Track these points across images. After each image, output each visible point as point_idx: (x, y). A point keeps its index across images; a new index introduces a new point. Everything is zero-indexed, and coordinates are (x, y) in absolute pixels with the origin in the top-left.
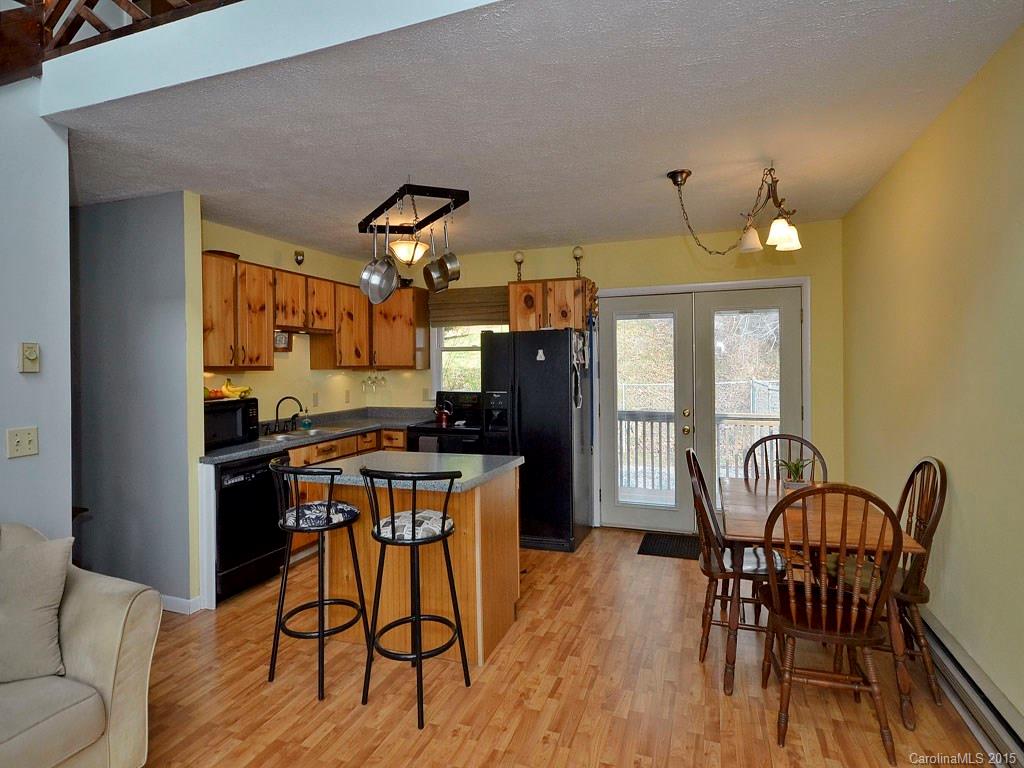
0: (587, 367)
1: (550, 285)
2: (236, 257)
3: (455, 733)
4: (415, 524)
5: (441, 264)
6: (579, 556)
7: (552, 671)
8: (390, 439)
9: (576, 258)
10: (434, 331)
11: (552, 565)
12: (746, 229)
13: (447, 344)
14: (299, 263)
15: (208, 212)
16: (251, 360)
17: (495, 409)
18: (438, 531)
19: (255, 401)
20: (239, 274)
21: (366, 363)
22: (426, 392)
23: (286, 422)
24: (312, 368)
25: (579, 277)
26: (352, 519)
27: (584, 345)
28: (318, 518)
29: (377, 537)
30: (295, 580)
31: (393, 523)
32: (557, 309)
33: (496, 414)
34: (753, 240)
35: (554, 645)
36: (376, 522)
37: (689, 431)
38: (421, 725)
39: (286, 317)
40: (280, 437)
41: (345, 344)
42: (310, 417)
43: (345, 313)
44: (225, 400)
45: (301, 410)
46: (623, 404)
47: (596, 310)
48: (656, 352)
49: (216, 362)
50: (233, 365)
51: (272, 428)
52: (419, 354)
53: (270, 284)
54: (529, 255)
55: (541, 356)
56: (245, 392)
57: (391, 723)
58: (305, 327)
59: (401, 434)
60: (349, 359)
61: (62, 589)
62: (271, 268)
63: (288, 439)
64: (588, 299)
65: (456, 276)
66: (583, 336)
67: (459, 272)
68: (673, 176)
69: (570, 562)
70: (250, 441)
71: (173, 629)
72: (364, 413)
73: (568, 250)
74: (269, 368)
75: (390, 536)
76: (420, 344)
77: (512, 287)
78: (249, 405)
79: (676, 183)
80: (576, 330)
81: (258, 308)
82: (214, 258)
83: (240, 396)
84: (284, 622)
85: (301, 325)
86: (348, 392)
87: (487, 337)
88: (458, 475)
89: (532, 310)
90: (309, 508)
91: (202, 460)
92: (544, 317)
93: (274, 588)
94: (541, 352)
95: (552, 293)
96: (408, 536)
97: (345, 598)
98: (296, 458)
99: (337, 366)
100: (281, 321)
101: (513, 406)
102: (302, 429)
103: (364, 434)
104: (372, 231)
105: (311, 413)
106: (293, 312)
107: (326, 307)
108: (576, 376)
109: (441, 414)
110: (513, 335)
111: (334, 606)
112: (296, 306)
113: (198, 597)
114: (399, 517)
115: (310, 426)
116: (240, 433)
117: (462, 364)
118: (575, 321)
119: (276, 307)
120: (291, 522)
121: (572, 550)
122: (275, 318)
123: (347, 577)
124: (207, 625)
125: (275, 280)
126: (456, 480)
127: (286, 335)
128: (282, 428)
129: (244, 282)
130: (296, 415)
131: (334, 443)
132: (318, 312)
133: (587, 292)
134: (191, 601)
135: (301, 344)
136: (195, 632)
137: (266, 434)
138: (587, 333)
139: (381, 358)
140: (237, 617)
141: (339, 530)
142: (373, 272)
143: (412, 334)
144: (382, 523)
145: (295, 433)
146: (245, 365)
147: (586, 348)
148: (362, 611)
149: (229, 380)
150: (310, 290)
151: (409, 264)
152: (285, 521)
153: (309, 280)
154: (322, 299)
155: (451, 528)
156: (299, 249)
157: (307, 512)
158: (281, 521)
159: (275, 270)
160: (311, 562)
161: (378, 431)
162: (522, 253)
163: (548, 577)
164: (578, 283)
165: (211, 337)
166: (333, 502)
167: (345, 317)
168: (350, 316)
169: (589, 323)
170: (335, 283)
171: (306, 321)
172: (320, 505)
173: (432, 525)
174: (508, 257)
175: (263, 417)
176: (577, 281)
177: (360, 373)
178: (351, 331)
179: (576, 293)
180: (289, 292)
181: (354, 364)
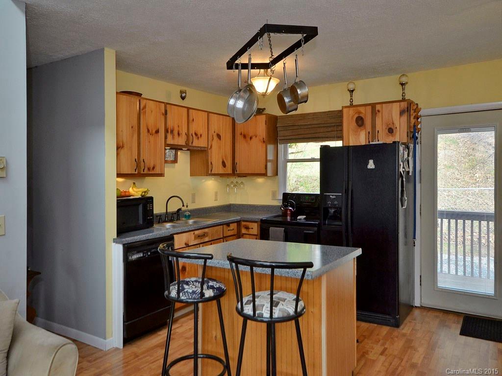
0: (410, 174)
1: (378, 107)
2: (139, 95)
4: (273, 304)
5: (293, 90)
6: (404, 331)
8: (247, 228)
9: (402, 84)
10: (281, 147)
11: (381, 338)
13: (291, 157)
14: (183, 98)
15: (120, 64)
16: (149, 169)
17: (331, 208)
18: (291, 311)
19: (152, 198)
20: (142, 107)
21: (230, 171)
22: (274, 194)
23: (173, 214)
24: (192, 175)
25: (404, 100)
26: (220, 294)
27: (408, 156)
28: (194, 292)
29: (240, 312)
30: (177, 330)
31: (254, 301)
32: (384, 127)
33: (332, 211)
36: (240, 299)
39: (173, 138)
40: (168, 225)
41: (215, 158)
42: (190, 211)
43: (215, 135)
44: (132, 197)
45: (183, 206)
46: (441, 206)
47: (419, 126)
48: (459, 162)
49: (126, 170)
50: (137, 172)
51: (163, 218)
52: (269, 165)
53: (163, 114)
54: (359, 85)
55: (371, 165)
56: (145, 192)
58: (187, 145)
59: (256, 224)
60: (217, 168)
61: (10, 338)
62: (163, 103)
63: (174, 227)
64: (412, 117)
65: (305, 99)
66: (408, 148)
67: (307, 96)
69: (397, 337)
70: (148, 228)
71: (94, 360)
72: (228, 209)
73: (394, 79)
74: (161, 175)
75: (251, 313)
76: (270, 157)
77: (345, 110)
78: (147, 201)
80: (403, 144)
81: (154, 132)
82: (124, 96)
83: (141, 195)
84: (169, 370)
85: (184, 144)
86: (216, 193)
87: (324, 150)
88: (311, 265)
89: (362, 128)
90: (187, 283)
91: (115, 241)
92: (373, 133)
93: (163, 336)
94: (371, 162)
95: (380, 114)
96: (266, 315)
97: (214, 354)
98: (179, 242)
99: (209, 173)
100: (170, 141)
101: (347, 206)
102: (184, 219)
103: (228, 224)
104: (237, 68)
105: (190, 208)
106: (179, 134)
107: (202, 130)
108: (402, 181)
109: (286, 210)
110: (346, 149)
111: (206, 359)
112: (180, 130)
113: (112, 338)
114: (258, 296)
115: (189, 217)
116: (141, 222)
117: (298, 173)
118: (401, 135)
119: (167, 131)
120: (174, 294)
121: (397, 325)
122: (166, 138)
123: (216, 337)
124: (116, 360)
125: (166, 111)
126: (308, 269)
127: (174, 151)
128: (170, 218)
129: (145, 113)
130: (180, 210)
131: (206, 230)
132: (196, 134)
133: (412, 112)
134: (107, 341)
135: (184, 157)
136: (108, 365)
137: (159, 222)
138: (411, 146)
139: (242, 168)
140: (136, 356)
141: (210, 303)
142: (237, 99)
143: (264, 149)
144: (245, 300)
145: (179, 222)
146: (145, 173)
147: (410, 159)
148: (227, 367)
149: (134, 183)
150: (191, 119)
151: (264, 95)
152: (169, 293)
153: (190, 111)
154: (199, 125)
155: (303, 309)
156: (184, 88)
157: (186, 286)
158: (166, 293)
159: (166, 104)
160: (188, 317)
161: (238, 222)
162: (354, 83)
163: (378, 348)
164: (404, 105)
165: (122, 152)
166: (205, 279)
167: (215, 138)
168: (219, 136)
169: (413, 137)
170: (209, 113)
171: (188, 140)
172: (196, 281)
173: (287, 306)
174: (343, 87)
175: (157, 211)
176: (402, 103)
177: (224, 179)
178: (220, 147)
179: (402, 113)
180: (176, 119)
181: (221, 172)
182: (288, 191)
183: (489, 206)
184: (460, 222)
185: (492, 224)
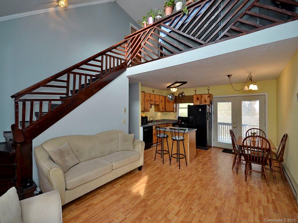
0: (210, 112)
1: (202, 95)
2: (144, 92)
3: (185, 171)
4: (179, 137)
5: (181, 94)
6: (208, 151)
7: (202, 166)
8: (169, 125)
9: (208, 90)
10: (177, 104)
12: (245, 86)
13: (180, 107)
14: (153, 92)
15: (142, 85)
18: (182, 139)
20: (145, 95)
21: (164, 111)
22: (176, 117)
23: (151, 121)
24: (155, 111)
26: (167, 136)
27: (210, 108)
29: (172, 139)
32: (204, 100)
33: (191, 121)
34: (246, 88)
35: (202, 163)
36: (172, 137)
37: (235, 127)
38: (180, 169)
40: (150, 124)
41: (161, 107)
42: (155, 120)
44: (143, 117)
45: (153, 119)
46: (219, 121)
47: (213, 100)
49: (143, 110)
51: (149, 122)
52: (174, 109)
54: (198, 89)
55: (200, 110)
56: (146, 115)
57: (175, 168)
59: (171, 124)
60: (161, 110)
62: (149, 93)
63: (152, 124)
64: (211, 98)
66: (210, 106)
68: (229, 76)
69: (206, 152)
70: (146, 124)
72: (163, 120)
73: (207, 88)
74: (149, 111)
75: (175, 139)
76: (175, 107)
77: (194, 96)
78: (146, 117)
79: (229, 77)
80: (208, 105)
81: (148, 101)
82: (142, 92)
84: (157, 152)
85: (153, 103)
86: (160, 116)
87: (189, 106)
89: (198, 100)
91: (141, 126)
92: (201, 102)
94: (200, 109)
95: (203, 97)
96: (177, 139)
99: (159, 111)
101: (194, 120)
102: (153, 122)
103: (164, 124)
104: (169, 88)
108: (208, 115)
109: (179, 121)
110: (194, 106)
112: (153, 100)
114: (176, 136)
115: (155, 122)
116: (145, 122)
118: (208, 103)
119: (150, 100)
122: (150, 102)
125: (150, 96)
126: (185, 131)
127: (151, 105)
132: (156, 101)
135: (153, 107)
139: (167, 109)
143: (173, 105)
146: (146, 111)
148: (168, 152)
149: (144, 113)
150: (155, 97)
151: (174, 92)
153: (155, 95)
154: (157, 99)
155: (184, 139)
156: (154, 89)
157: (161, 135)
161: (167, 124)
162: (196, 89)
164: (209, 95)
167: (161, 102)
168: (162, 101)
169: (211, 103)
170: (159, 95)
171: (155, 103)
174: (193, 89)
175: (148, 120)
176: (208, 95)
177: (163, 112)
178: (162, 104)
179: (208, 97)
180: (152, 98)
181: (162, 111)
182: (179, 116)
183: (230, 121)
184: (227, 126)
185: (231, 126)
